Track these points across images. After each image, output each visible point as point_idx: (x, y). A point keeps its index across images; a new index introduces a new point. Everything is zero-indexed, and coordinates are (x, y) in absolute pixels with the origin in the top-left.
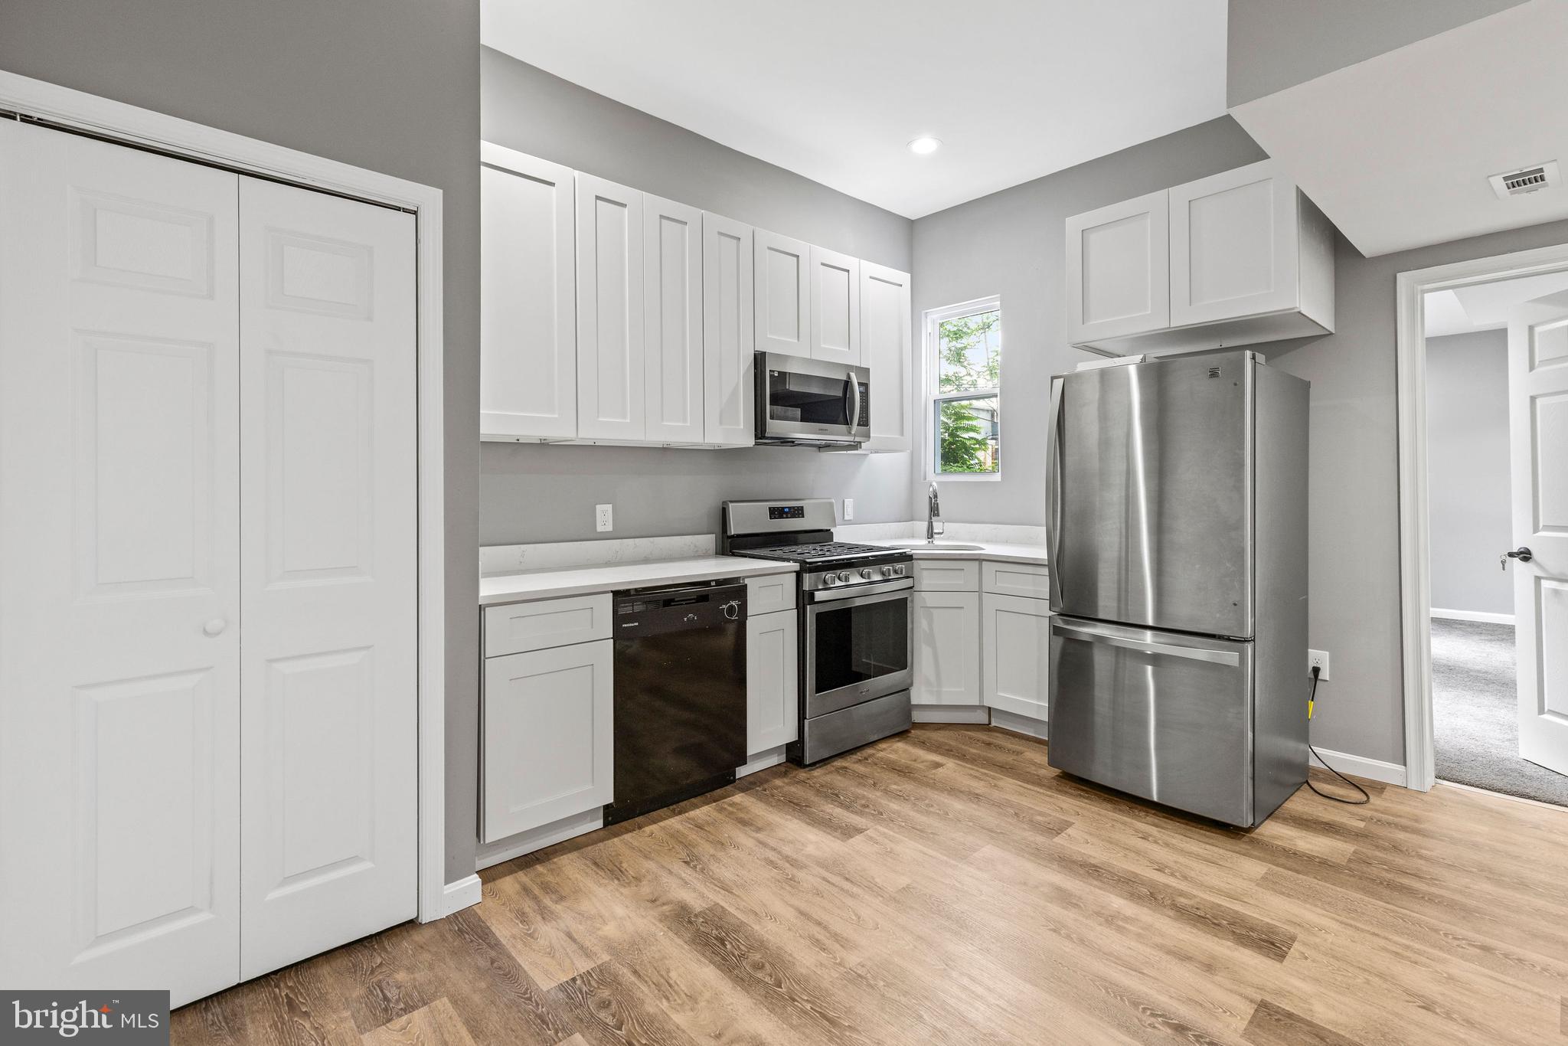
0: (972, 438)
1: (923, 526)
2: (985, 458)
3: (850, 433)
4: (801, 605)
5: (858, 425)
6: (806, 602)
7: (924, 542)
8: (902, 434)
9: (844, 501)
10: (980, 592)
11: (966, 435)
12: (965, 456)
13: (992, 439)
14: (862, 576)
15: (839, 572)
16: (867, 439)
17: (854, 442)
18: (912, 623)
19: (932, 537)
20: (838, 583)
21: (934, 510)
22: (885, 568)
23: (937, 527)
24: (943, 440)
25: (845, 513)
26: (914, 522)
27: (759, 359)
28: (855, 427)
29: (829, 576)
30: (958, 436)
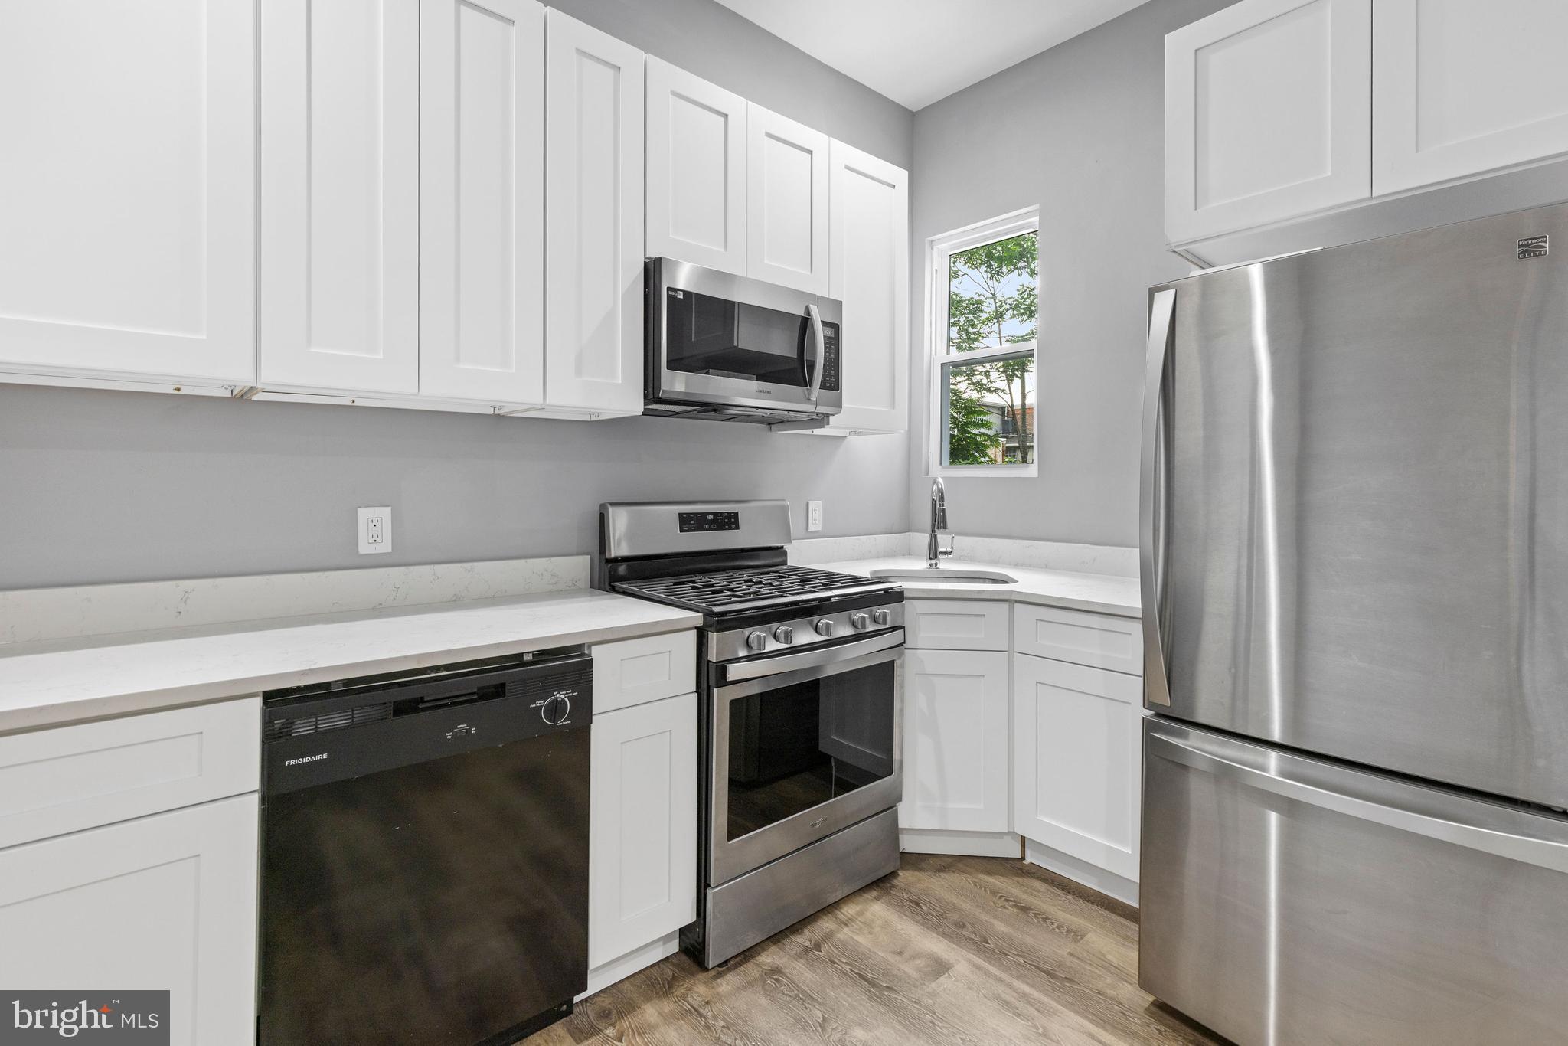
0: (984, 434)
1: (923, 540)
2: (995, 457)
3: (809, 399)
4: (704, 686)
5: (823, 387)
6: (712, 682)
7: (921, 565)
8: (893, 405)
9: (808, 504)
10: (1010, 651)
11: (976, 431)
12: (976, 454)
13: (1003, 437)
14: (816, 630)
15: (774, 626)
16: (837, 409)
17: (817, 414)
18: (902, 701)
19: (936, 557)
20: (772, 645)
21: (939, 520)
22: (858, 615)
23: (944, 541)
24: (952, 436)
25: (810, 521)
26: (911, 533)
27: (652, 270)
28: (816, 390)
29: (756, 633)
30: (969, 432)
